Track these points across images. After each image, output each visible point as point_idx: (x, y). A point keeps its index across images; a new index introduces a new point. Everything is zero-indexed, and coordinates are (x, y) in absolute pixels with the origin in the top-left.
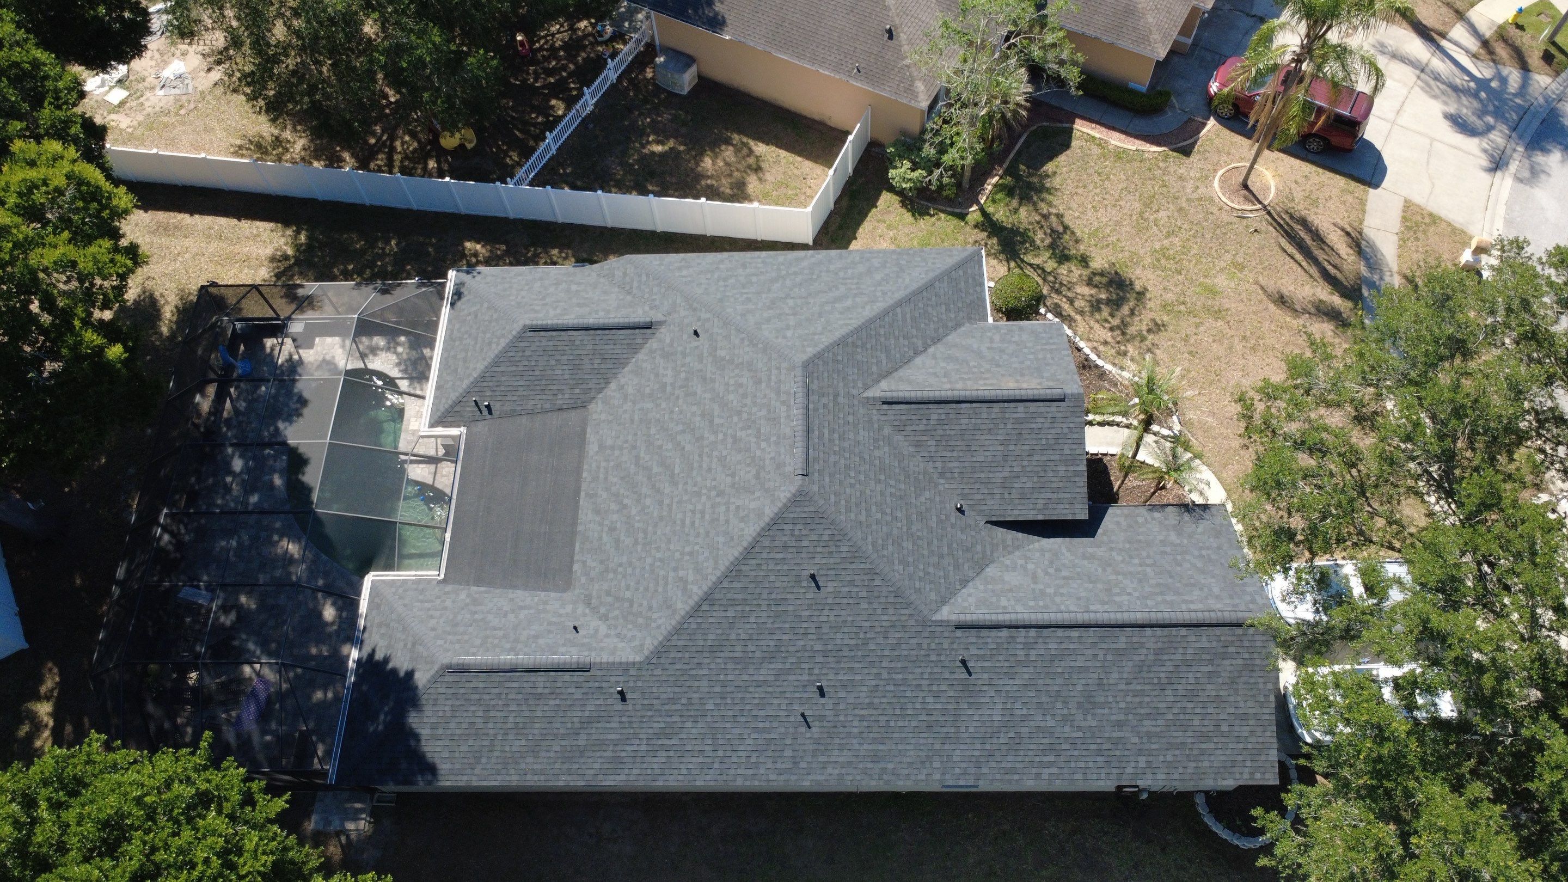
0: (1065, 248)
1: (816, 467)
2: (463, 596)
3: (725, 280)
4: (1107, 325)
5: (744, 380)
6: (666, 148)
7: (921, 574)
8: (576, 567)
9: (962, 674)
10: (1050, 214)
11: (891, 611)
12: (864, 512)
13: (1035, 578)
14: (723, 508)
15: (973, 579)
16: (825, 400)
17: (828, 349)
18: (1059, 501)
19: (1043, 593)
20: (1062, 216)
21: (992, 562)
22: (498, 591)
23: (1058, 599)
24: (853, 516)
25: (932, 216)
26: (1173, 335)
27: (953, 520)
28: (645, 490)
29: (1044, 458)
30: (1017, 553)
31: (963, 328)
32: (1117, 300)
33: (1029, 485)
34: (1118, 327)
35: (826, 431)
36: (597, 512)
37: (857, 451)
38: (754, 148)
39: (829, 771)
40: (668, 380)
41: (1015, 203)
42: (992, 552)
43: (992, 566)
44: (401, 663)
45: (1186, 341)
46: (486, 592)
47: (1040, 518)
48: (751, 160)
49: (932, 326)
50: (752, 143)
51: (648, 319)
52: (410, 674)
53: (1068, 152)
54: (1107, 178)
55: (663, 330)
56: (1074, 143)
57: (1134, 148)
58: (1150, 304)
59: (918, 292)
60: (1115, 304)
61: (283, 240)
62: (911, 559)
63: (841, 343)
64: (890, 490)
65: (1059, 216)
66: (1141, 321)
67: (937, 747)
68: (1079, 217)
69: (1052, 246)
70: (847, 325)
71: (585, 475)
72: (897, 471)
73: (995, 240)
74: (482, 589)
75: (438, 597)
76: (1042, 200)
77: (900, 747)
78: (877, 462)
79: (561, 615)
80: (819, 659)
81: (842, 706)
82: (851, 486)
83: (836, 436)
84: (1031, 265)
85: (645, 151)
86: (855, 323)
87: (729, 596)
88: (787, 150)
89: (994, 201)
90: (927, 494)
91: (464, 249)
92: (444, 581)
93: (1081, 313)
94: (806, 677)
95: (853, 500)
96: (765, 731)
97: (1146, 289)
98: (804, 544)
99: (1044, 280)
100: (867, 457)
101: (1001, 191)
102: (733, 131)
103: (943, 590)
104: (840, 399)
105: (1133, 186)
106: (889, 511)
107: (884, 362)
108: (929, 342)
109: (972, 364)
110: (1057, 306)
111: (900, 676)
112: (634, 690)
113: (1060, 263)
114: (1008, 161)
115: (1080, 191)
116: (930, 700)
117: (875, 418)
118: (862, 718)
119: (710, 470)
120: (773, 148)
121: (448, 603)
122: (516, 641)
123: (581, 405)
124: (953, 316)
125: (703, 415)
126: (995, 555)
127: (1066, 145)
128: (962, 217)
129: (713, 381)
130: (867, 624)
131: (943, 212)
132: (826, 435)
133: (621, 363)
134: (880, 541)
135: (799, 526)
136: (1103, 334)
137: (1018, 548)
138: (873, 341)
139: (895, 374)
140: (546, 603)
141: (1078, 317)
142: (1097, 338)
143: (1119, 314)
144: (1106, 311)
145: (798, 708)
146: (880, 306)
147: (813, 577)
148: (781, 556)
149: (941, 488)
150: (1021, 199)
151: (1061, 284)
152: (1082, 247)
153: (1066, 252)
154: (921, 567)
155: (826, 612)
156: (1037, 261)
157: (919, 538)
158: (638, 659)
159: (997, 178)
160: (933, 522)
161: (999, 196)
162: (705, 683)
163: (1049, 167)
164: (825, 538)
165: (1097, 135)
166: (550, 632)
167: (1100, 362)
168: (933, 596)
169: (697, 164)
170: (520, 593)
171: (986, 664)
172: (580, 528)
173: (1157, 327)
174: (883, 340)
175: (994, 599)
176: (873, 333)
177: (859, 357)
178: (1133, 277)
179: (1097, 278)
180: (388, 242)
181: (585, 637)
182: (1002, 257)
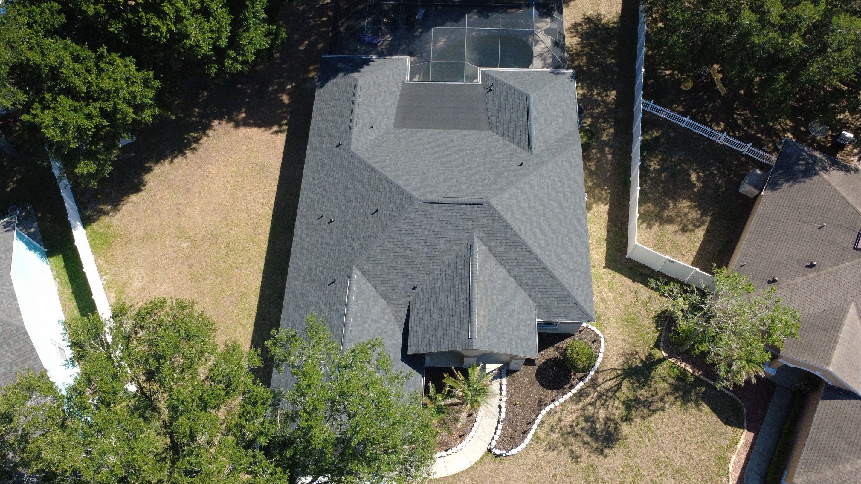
0: (637, 409)
1: (429, 208)
2: (394, 89)
3: (560, 181)
4: (574, 424)
5: (486, 181)
6: (695, 182)
7: (377, 262)
8: (405, 130)
9: (330, 281)
10: (665, 402)
11: (359, 247)
12: (407, 232)
13: (376, 321)
14: (416, 174)
15: (377, 291)
16: (468, 214)
17: (500, 217)
18: (417, 339)
19: (366, 322)
20: (663, 410)
21: (388, 303)
22: (397, 102)
23: (360, 328)
24: (404, 226)
25: (656, 328)
26: (569, 467)
27: (409, 283)
28: (436, 149)
29: (439, 329)
30: (393, 318)
31: (531, 301)
32: (595, 435)
33: (426, 322)
34: (574, 431)
35: (450, 214)
36: (430, 135)
37: (441, 230)
38: (700, 229)
39: (300, 230)
40: (497, 156)
41: (672, 381)
42: (393, 304)
43: (385, 303)
44: (366, 68)
45: (565, 474)
46: (396, 98)
47: (410, 329)
48: (690, 227)
49: (529, 282)
50: (705, 227)
51: (533, 146)
52: (359, 71)
53: (721, 423)
54: (700, 447)
55: (528, 154)
56: (730, 429)
57: (730, 470)
58: (593, 457)
59: (552, 276)
60: (592, 432)
61: (611, 17)
62: (384, 257)
63: (506, 225)
64: (421, 247)
65: (663, 409)
66: (579, 447)
67: (302, 274)
68: (663, 422)
69: (637, 400)
70: (521, 230)
71: (452, 131)
72: (433, 253)
73: (639, 364)
74: (398, 96)
75: (395, 80)
76: (676, 399)
77: (304, 258)
78: (436, 241)
79: (380, 123)
80: (343, 219)
81: (323, 232)
82: (421, 226)
83: (448, 219)
84: (620, 383)
85: (691, 171)
86: (522, 235)
87: (373, 178)
88: (701, 246)
89: (672, 368)
90: (422, 269)
91: (611, 91)
92: (403, 83)
93: (583, 409)
94: (336, 215)
95: (413, 227)
96: (318, 202)
97: (606, 456)
98: (392, 205)
99: (609, 390)
100: (438, 236)
101: (681, 373)
102: (712, 217)
103: (370, 273)
104: (470, 223)
105: (695, 464)
106: (409, 246)
107: (499, 250)
108: (518, 279)
109: (500, 297)
110: (588, 395)
111: (332, 254)
112: (340, 149)
113: (624, 403)
114: (707, 380)
115: (686, 425)
116: (321, 269)
117: (462, 242)
118: (317, 241)
119: (439, 170)
120: (701, 239)
121: (391, 84)
122: (367, 106)
123: (490, 127)
124: (539, 295)
125: (470, 167)
126: (392, 306)
127: (727, 422)
128: (657, 345)
129: (489, 171)
130: (355, 237)
131: (660, 335)
132: (448, 214)
133: (511, 140)
134: (392, 240)
135: (399, 202)
136: (567, 420)
137: (396, 319)
138: (511, 244)
139: (491, 255)
140: (388, 118)
141: (579, 406)
142: (564, 416)
143: (584, 433)
144: (587, 425)
145: (325, 214)
146: (538, 252)
147: (377, 211)
148: (387, 196)
149: (426, 277)
150: (675, 385)
151: (606, 401)
152: (638, 420)
153: (633, 409)
154: (381, 262)
155: (362, 219)
156: (624, 388)
157: (396, 262)
158: (352, 149)
159: (691, 371)
160: (405, 271)
161: (675, 370)
162: (339, 175)
163: (705, 408)
164: (393, 214)
165: (739, 446)
166: (371, 118)
167: (543, 412)
168: (366, 267)
169: (684, 198)
170: (395, 110)
171: (332, 292)
172: (424, 130)
173: (575, 457)
174: (513, 250)
175: (363, 297)
176: (517, 244)
177: (499, 235)
178: (616, 450)
179: (613, 425)
180: (612, 58)
181: (367, 131)
182: (626, 367)
